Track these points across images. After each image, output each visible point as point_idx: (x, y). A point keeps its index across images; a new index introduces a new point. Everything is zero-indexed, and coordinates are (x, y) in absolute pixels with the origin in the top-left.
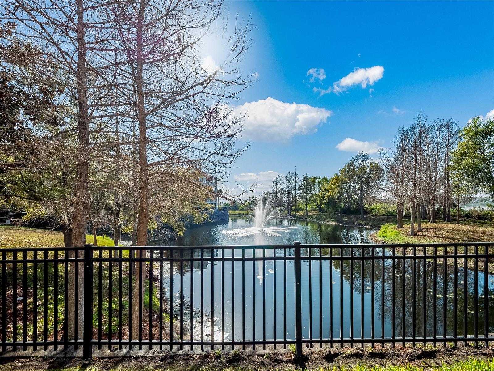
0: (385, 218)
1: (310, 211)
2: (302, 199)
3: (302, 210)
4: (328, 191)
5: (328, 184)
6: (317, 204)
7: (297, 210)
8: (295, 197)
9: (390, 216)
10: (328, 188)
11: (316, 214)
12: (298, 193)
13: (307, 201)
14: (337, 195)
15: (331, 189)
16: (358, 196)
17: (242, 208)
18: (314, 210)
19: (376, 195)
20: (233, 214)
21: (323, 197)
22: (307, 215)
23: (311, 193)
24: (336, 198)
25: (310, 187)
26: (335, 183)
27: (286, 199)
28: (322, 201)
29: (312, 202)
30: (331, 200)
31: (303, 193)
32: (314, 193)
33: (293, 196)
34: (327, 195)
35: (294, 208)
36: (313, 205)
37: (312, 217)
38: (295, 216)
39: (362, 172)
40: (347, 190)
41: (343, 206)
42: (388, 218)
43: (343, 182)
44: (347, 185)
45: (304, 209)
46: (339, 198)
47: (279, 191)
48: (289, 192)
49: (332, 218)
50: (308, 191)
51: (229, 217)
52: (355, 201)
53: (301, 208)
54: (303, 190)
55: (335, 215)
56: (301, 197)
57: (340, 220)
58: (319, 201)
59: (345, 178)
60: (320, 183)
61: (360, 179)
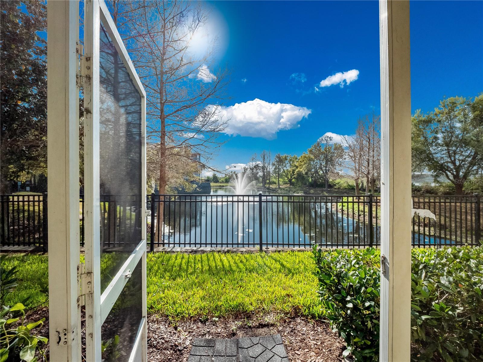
0: (347, 191)
1: (282, 184)
2: (275, 173)
3: (275, 184)
4: (297, 167)
5: (297, 162)
6: (288, 178)
7: (270, 183)
8: (269, 172)
9: (351, 189)
10: (297, 164)
11: (287, 187)
12: (271, 169)
13: (280, 176)
14: (305, 171)
15: (300, 166)
16: (323, 172)
17: (222, 181)
18: (286, 183)
19: (339, 171)
20: (214, 186)
21: (293, 172)
22: (279, 188)
23: (283, 169)
24: (304, 174)
25: (281, 164)
26: (303, 161)
27: (260, 174)
28: (292, 176)
29: (284, 176)
30: (300, 175)
31: (275, 169)
32: (285, 168)
33: (267, 172)
34: (296, 171)
35: (268, 181)
36: (284, 179)
37: (284, 190)
38: (268, 189)
39: (326, 152)
40: (314, 167)
41: (310, 180)
42: (349, 191)
43: (310, 160)
44: (314, 163)
45: (277, 182)
46: (306, 173)
47: (255, 167)
48: (263, 168)
49: (301, 190)
50: (280, 167)
51: (211, 188)
52: (322, 177)
53: (274, 181)
54: (276, 166)
55: (303, 188)
56: (275, 172)
57: (308, 193)
58: (290, 176)
59: (312, 157)
60: (291, 160)
61: (326, 157)
